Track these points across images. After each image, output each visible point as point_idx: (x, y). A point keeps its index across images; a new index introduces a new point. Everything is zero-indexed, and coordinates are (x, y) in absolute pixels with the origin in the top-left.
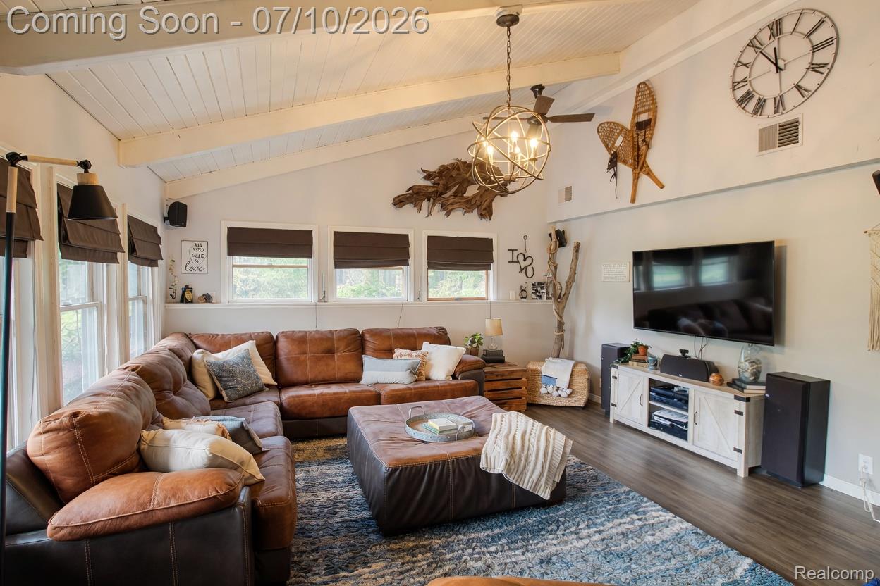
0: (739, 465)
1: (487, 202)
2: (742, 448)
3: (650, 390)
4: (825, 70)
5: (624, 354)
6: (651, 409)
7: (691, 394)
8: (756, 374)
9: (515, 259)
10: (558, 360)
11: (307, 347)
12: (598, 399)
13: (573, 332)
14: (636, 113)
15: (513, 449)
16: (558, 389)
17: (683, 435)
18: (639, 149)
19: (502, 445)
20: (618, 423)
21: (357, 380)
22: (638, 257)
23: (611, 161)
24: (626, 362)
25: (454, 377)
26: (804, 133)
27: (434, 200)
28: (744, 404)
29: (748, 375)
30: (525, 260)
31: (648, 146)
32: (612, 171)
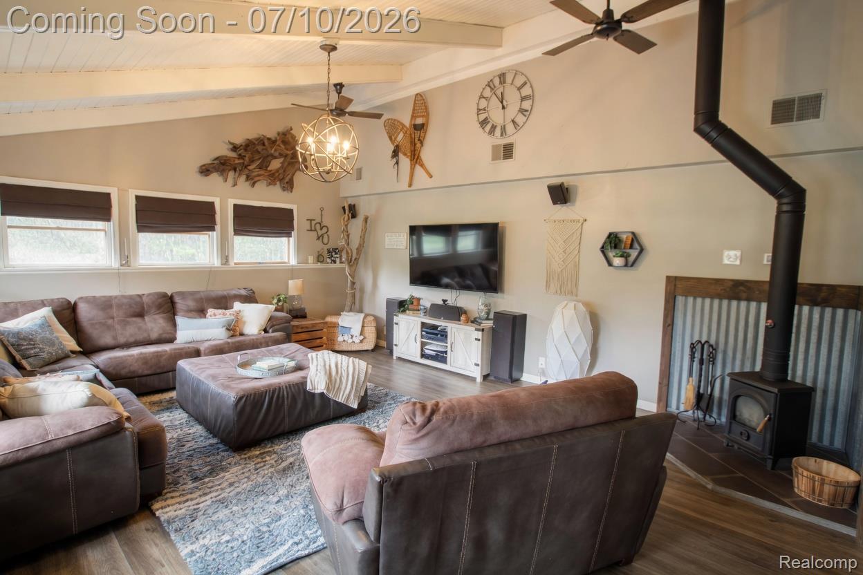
0: (477, 374)
1: (289, 176)
2: (479, 363)
3: (422, 331)
4: (527, 113)
5: (402, 306)
6: (423, 344)
7: (449, 330)
8: (488, 314)
9: (313, 229)
10: (351, 314)
11: (114, 312)
12: (383, 344)
13: (362, 291)
14: (413, 117)
15: (330, 374)
16: (352, 336)
17: (444, 360)
18: (415, 145)
19: (323, 373)
20: (399, 359)
21: (171, 340)
22: (414, 230)
23: (394, 151)
24: (404, 311)
25: (265, 331)
26: (517, 152)
27: (240, 171)
28: (480, 333)
29: (483, 315)
30: (321, 229)
31: (422, 143)
32: (395, 160)
